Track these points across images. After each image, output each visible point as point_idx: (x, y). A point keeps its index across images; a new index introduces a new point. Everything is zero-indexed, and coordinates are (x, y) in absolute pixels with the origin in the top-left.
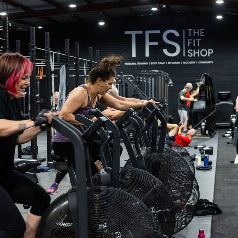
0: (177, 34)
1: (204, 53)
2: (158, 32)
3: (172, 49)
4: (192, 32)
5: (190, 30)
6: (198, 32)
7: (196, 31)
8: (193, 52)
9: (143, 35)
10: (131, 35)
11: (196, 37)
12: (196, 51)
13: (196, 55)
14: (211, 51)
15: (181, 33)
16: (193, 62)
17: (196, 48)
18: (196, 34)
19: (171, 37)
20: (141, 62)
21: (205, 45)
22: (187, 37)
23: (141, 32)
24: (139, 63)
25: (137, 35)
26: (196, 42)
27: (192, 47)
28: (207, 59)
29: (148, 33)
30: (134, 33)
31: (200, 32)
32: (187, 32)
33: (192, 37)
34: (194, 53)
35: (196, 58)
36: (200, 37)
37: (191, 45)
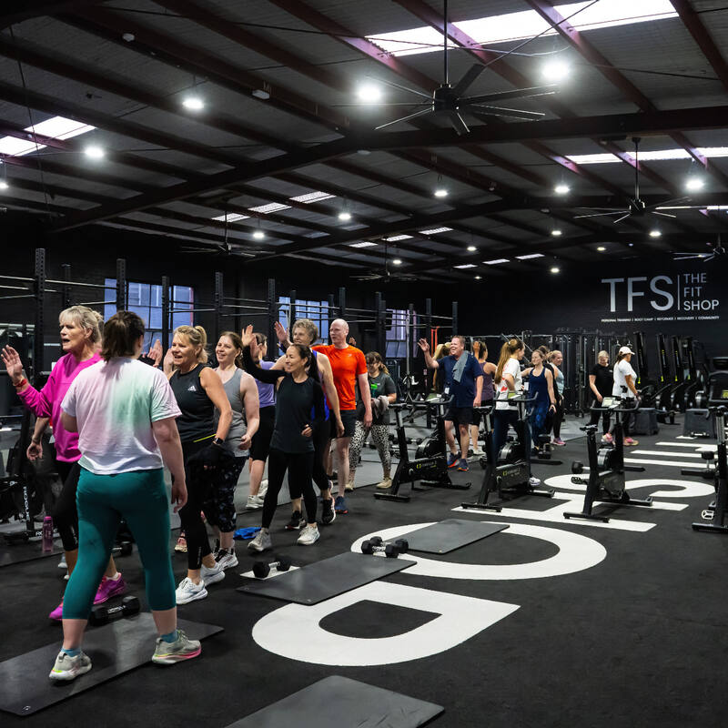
0: (669, 281)
1: (706, 305)
2: (645, 279)
3: (663, 301)
4: (690, 278)
5: (687, 275)
6: (698, 278)
7: (695, 276)
8: (690, 305)
9: (625, 284)
10: (609, 284)
11: (696, 284)
12: (696, 303)
13: (696, 308)
14: (715, 303)
15: (674, 279)
16: (692, 318)
17: (695, 299)
18: (695, 280)
19: (661, 285)
20: (622, 318)
21: (706, 295)
22: (683, 285)
23: (622, 280)
24: (620, 320)
25: (617, 284)
26: (695, 290)
27: (689, 298)
28: (710, 313)
29: (630, 280)
30: (613, 282)
31: (701, 278)
32: (683, 279)
33: (690, 285)
34: (693, 305)
35: (696, 312)
36: (700, 284)
37: (689, 295)
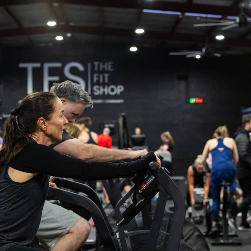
0: (81, 68)
1: (112, 90)
2: (59, 65)
4: (99, 66)
5: (96, 64)
6: (106, 66)
7: (104, 64)
8: (99, 89)
10: (25, 69)
11: (104, 71)
12: (104, 88)
13: (104, 92)
14: (120, 88)
15: (85, 66)
16: (101, 101)
17: (104, 85)
18: (104, 68)
19: (74, 71)
21: (113, 81)
22: (93, 72)
23: (38, 65)
25: (34, 69)
26: (104, 78)
27: (98, 83)
28: (116, 97)
29: (47, 66)
30: (30, 66)
31: (109, 66)
32: (93, 67)
33: (99, 72)
34: (102, 90)
35: (104, 96)
36: (107, 72)
37: (98, 81)
